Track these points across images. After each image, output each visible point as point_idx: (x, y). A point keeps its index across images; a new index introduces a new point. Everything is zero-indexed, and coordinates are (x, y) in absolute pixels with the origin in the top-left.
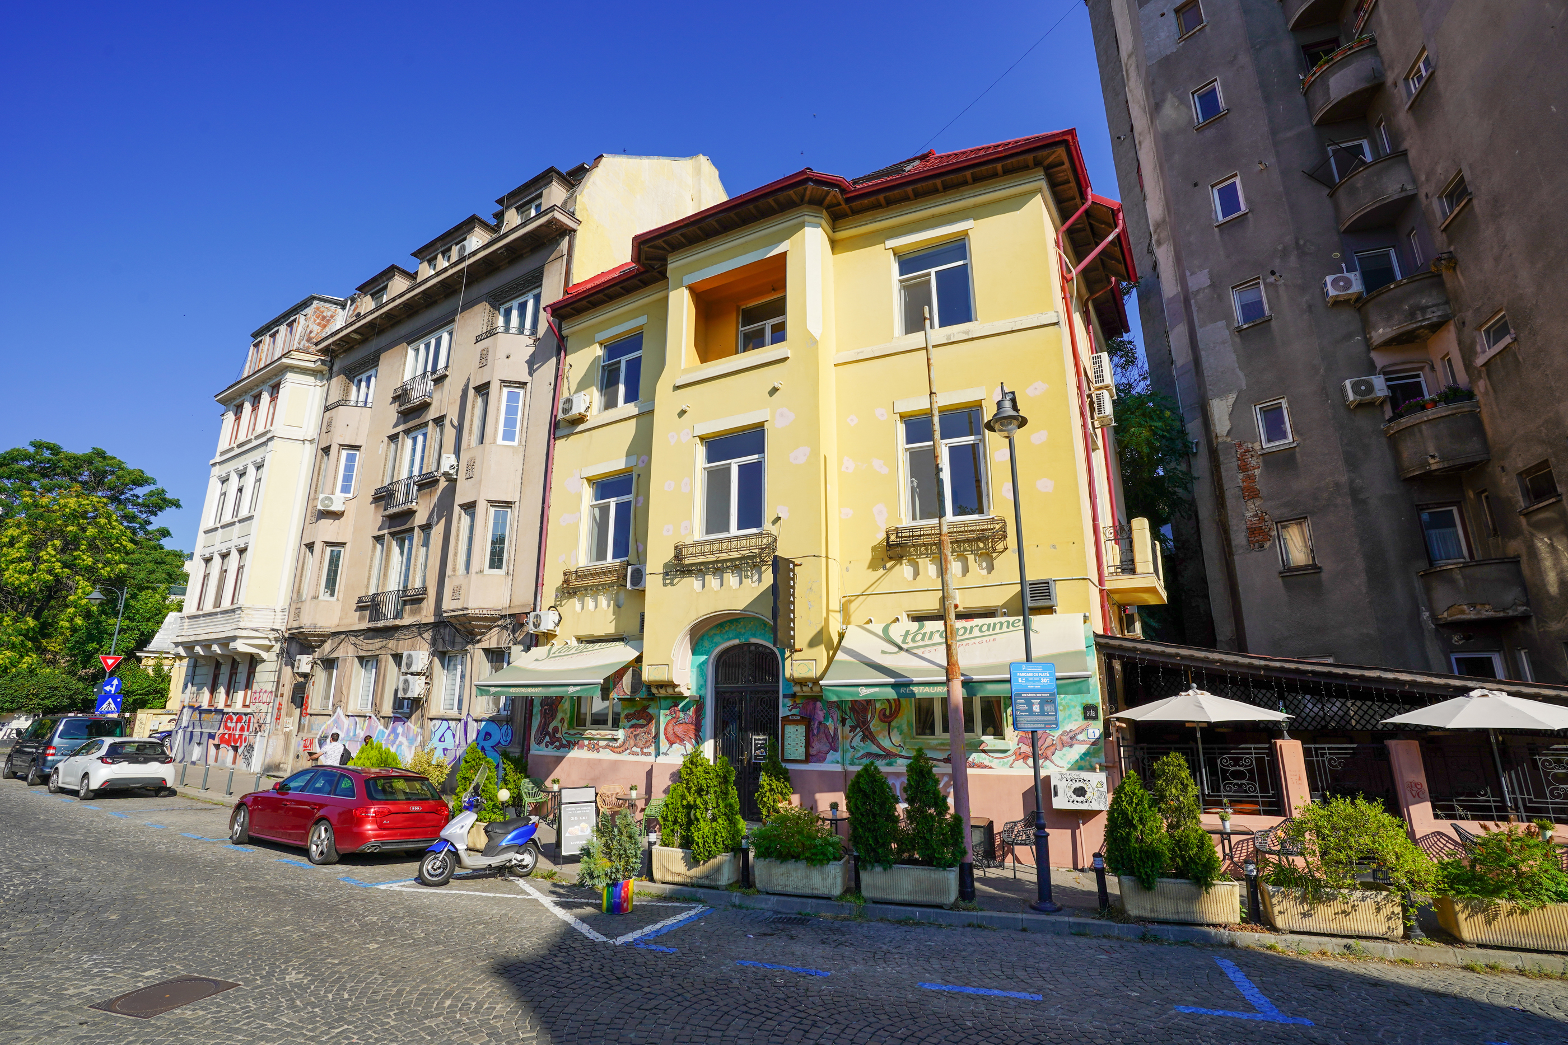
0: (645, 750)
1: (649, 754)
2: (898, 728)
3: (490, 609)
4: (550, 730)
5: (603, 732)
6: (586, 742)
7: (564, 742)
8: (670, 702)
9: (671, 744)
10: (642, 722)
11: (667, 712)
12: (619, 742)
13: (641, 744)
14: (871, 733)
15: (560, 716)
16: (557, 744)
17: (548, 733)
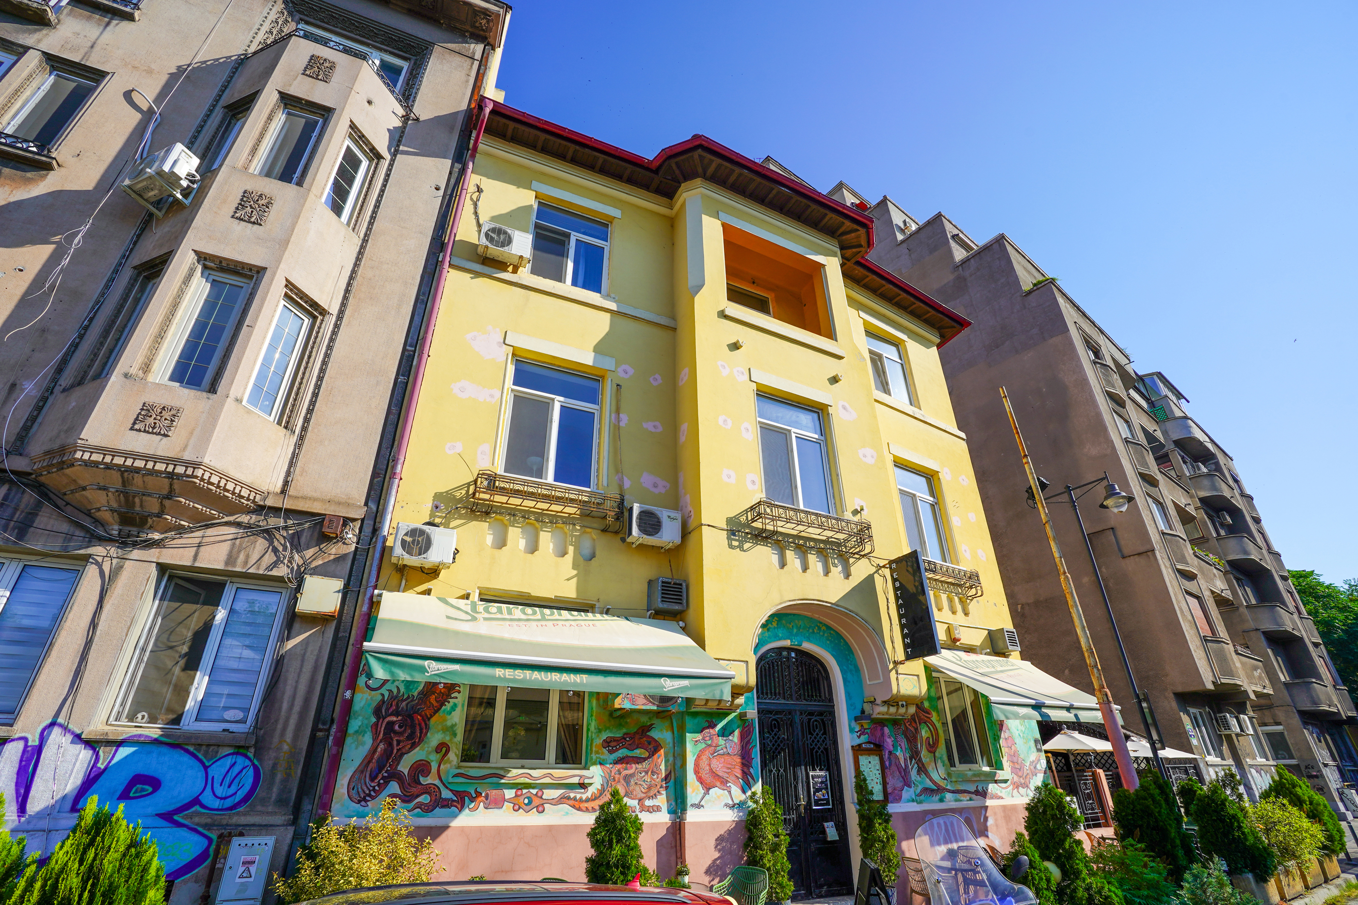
0: (648, 803)
1: (658, 809)
2: (941, 758)
3: (243, 485)
4: (404, 767)
5: (535, 773)
6: (509, 794)
7: (446, 794)
8: (702, 721)
9: (707, 788)
10: (639, 752)
11: (699, 737)
12: (591, 791)
13: (639, 792)
14: (923, 764)
15: (434, 738)
16: (425, 799)
17: (395, 776)
